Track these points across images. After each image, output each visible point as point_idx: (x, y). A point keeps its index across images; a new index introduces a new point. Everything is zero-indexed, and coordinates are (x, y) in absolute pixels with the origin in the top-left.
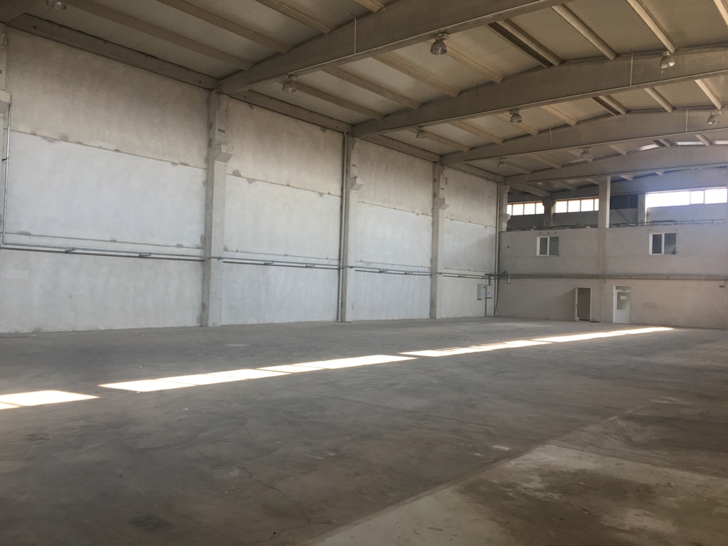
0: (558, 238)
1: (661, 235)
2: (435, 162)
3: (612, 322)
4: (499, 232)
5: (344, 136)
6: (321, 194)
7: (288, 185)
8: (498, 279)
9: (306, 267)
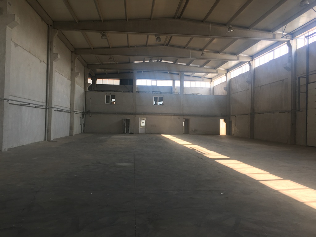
0: (115, 96)
1: (157, 97)
2: (72, 52)
3: (138, 133)
4: (86, 91)
5: (49, 27)
6: (41, 61)
7: (30, 52)
8: (85, 114)
9: (36, 107)
